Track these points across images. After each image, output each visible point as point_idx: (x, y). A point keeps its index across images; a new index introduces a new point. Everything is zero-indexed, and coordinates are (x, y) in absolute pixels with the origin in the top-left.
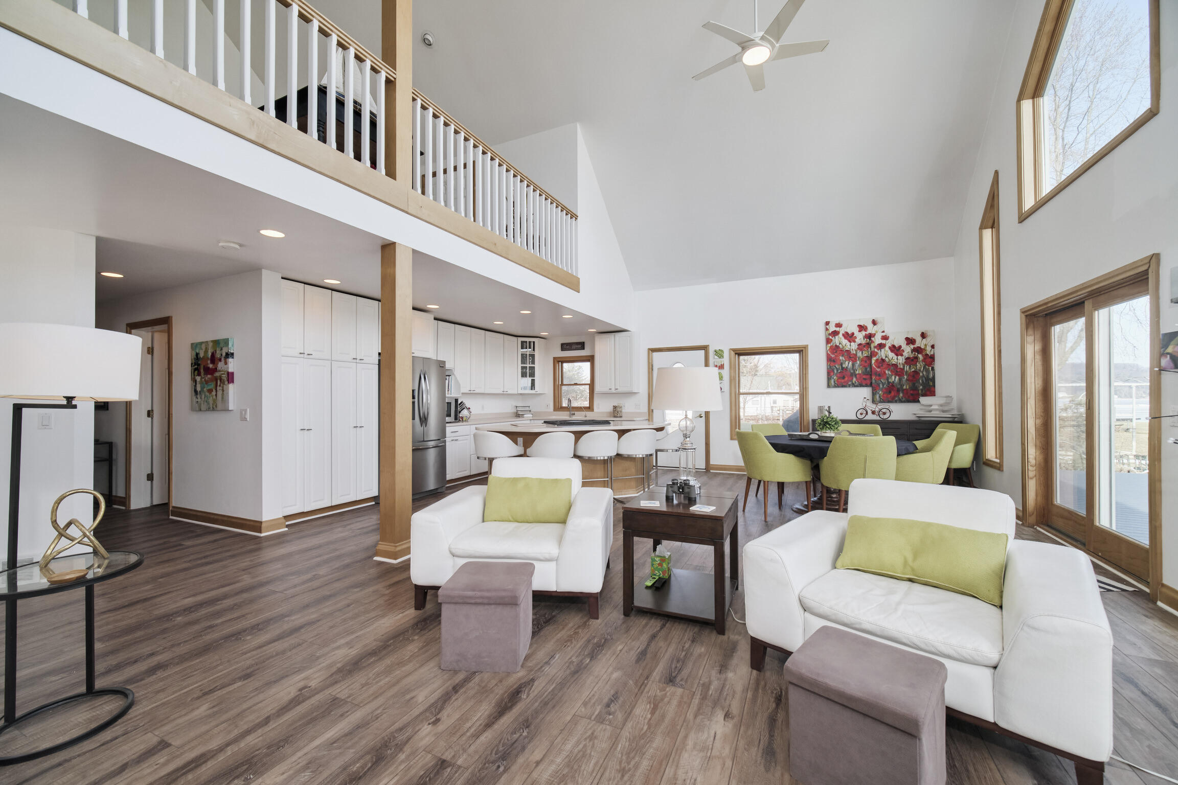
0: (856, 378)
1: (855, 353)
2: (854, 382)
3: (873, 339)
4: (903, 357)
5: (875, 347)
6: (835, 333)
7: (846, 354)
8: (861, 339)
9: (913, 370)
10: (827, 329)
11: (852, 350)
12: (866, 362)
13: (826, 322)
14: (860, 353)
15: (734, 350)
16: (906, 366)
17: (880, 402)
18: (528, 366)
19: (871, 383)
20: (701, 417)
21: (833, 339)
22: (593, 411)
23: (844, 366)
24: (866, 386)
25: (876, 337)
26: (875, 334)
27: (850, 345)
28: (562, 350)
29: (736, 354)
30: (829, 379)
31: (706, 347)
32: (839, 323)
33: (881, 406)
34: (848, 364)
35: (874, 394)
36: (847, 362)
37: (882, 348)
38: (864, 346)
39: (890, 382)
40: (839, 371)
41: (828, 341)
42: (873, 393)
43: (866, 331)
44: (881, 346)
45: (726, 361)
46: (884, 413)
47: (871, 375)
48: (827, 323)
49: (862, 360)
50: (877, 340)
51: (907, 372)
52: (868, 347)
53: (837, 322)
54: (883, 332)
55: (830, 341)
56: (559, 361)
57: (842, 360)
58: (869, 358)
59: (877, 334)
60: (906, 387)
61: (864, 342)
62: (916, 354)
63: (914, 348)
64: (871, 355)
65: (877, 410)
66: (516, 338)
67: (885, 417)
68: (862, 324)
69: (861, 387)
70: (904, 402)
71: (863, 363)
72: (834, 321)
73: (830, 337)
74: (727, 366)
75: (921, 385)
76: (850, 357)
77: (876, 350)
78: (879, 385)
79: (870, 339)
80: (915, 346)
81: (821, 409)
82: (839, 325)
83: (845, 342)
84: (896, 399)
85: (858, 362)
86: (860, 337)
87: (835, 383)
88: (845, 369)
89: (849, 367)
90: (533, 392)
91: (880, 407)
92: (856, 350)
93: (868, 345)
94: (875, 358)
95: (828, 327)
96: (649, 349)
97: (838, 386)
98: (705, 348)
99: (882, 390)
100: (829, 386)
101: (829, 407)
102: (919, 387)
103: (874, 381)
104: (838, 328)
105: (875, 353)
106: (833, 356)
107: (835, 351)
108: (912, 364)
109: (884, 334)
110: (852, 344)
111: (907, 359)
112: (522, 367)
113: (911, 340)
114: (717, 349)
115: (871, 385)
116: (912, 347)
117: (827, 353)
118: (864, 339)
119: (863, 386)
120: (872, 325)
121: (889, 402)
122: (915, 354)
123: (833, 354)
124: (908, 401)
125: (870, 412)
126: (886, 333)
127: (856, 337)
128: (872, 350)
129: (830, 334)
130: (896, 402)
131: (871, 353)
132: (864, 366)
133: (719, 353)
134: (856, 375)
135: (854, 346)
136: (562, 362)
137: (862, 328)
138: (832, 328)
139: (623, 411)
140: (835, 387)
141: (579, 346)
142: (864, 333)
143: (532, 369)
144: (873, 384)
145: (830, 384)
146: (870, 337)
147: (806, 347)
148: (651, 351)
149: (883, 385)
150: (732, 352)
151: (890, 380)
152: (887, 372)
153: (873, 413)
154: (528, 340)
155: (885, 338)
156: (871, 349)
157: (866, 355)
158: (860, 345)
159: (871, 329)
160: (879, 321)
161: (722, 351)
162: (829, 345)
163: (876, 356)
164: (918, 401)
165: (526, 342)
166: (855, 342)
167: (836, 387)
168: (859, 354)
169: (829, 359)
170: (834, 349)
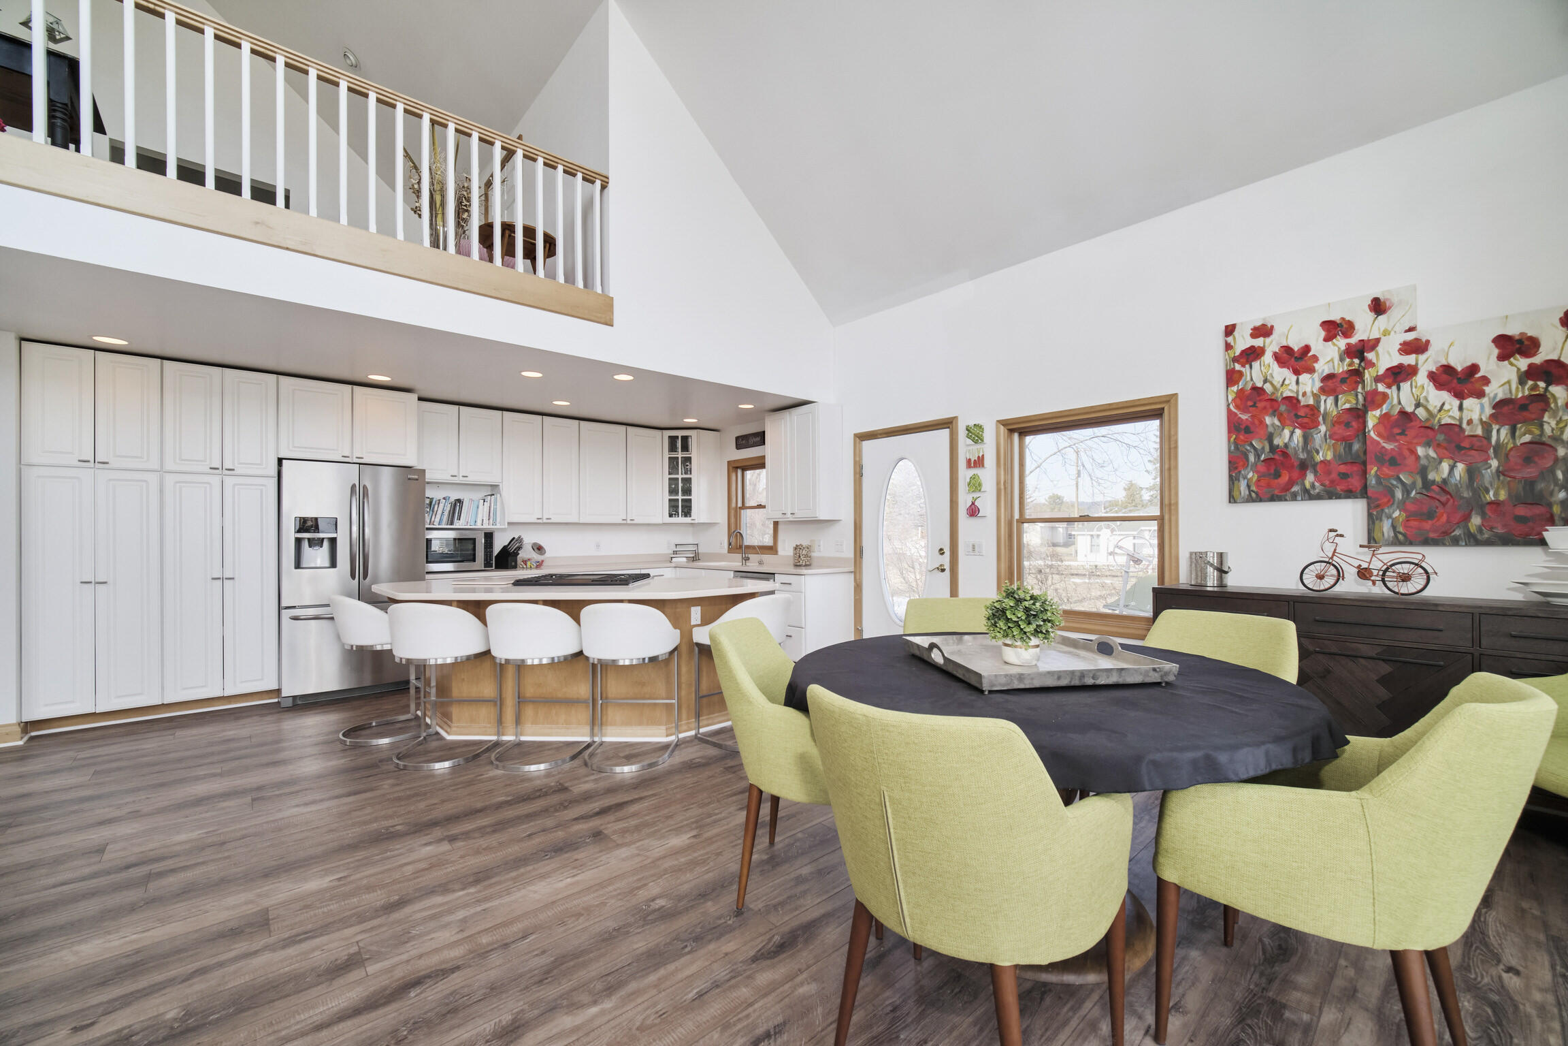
0: (1315, 472)
1: (1311, 402)
2: (1308, 486)
3: (1370, 356)
4: (1485, 400)
5: (1378, 379)
6: (1252, 355)
7: (1283, 408)
8: (1332, 360)
9: (1527, 438)
10: (1228, 347)
11: (1304, 394)
12: (1348, 425)
13: (1227, 327)
14: (1330, 400)
15: (1004, 423)
16: (1495, 427)
17: (1396, 542)
18: (680, 476)
19: (1365, 487)
20: (943, 570)
21: (1246, 370)
22: (776, 553)
23: (1277, 441)
24: (1349, 494)
25: (1380, 348)
26: (1378, 341)
27: (1297, 382)
28: (739, 447)
29: (1011, 431)
30: (1233, 480)
31: (951, 423)
32: (1264, 325)
33: (1387, 555)
34: (1290, 437)
35: (1373, 519)
36: (1287, 432)
37: (1405, 380)
38: (1343, 381)
39: (1434, 482)
40: (1263, 457)
41: (1232, 377)
42: (1370, 515)
43: (1347, 335)
44: (1398, 374)
45: (989, 450)
46: (1405, 578)
47: (1364, 463)
48: (1230, 330)
49: (1337, 422)
50: (1387, 357)
51: (1498, 448)
52: (1357, 383)
53: (1258, 324)
54: (1411, 329)
55: (1236, 376)
56: (737, 468)
57: (1273, 425)
58: (1358, 414)
59: (1383, 340)
60: (1496, 494)
61: (1341, 368)
62: (1542, 384)
63: (1530, 366)
64: (1364, 405)
65: (1376, 565)
66: (658, 433)
67: (1406, 588)
68: (1335, 316)
69: (1330, 498)
70: (1488, 543)
71: (1340, 430)
72: (1247, 320)
73: (1238, 367)
74: (990, 461)
75: (1562, 487)
76: (1297, 416)
77: (1381, 388)
78: (1390, 492)
79: (1362, 359)
80: (1537, 360)
81: (1198, 559)
82: (1263, 331)
83: (1280, 374)
84: (1457, 532)
85: (1323, 428)
86: (1329, 357)
87: (1250, 491)
88: (1284, 452)
89: (1292, 445)
90: (688, 520)
91: (1388, 558)
92: (1314, 395)
93: (1356, 375)
94: (1377, 413)
95: (1230, 339)
96: (856, 436)
97: (1259, 499)
98: (948, 424)
99: (1402, 506)
100: (1232, 499)
101: (1221, 555)
102: (1552, 494)
103: (1372, 481)
104: (1261, 339)
105: (1379, 398)
106: (1244, 417)
107: (1250, 403)
108: (1524, 421)
109: (1410, 336)
110: (1305, 377)
111: (1499, 405)
112: (669, 479)
113: (1520, 341)
114: (971, 423)
115: (1363, 493)
116: (1523, 363)
117: (1229, 411)
118: (1342, 360)
119: (1339, 497)
120: (1372, 315)
121: (1427, 542)
122: (1535, 387)
123: (1244, 411)
124: (1506, 540)
125: (1350, 572)
126: (1422, 333)
127: (1315, 359)
128: (1368, 388)
129: (1235, 360)
130: (1455, 542)
131: (1365, 399)
132: (1344, 439)
133: (975, 434)
134: (1315, 466)
135: (1309, 384)
136: (744, 469)
137: (1333, 329)
138: (1243, 341)
139: (814, 554)
140: (1250, 500)
141: (758, 439)
142: (1342, 343)
143: (687, 481)
144: (1369, 489)
145: (1235, 493)
146: (1359, 351)
147: (1171, 399)
148: (859, 438)
149: (1407, 490)
150: (1002, 427)
151: (1431, 476)
152: (1420, 451)
153: (1364, 573)
154: (680, 433)
155: (1416, 347)
156: (1363, 388)
157: (1347, 406)
158: (1329, 377)
159: (1366, 327)
160: (1395, 300)
161: (981, 427)
162: (1235, 388)
163: (1380, 406)
164: (1543, 543)
165: (677, 437)
166: (1311, 370)
167: (1254, 501)
168: (1327, 404)
169: (1234, 426)
170: (1248, 398)
